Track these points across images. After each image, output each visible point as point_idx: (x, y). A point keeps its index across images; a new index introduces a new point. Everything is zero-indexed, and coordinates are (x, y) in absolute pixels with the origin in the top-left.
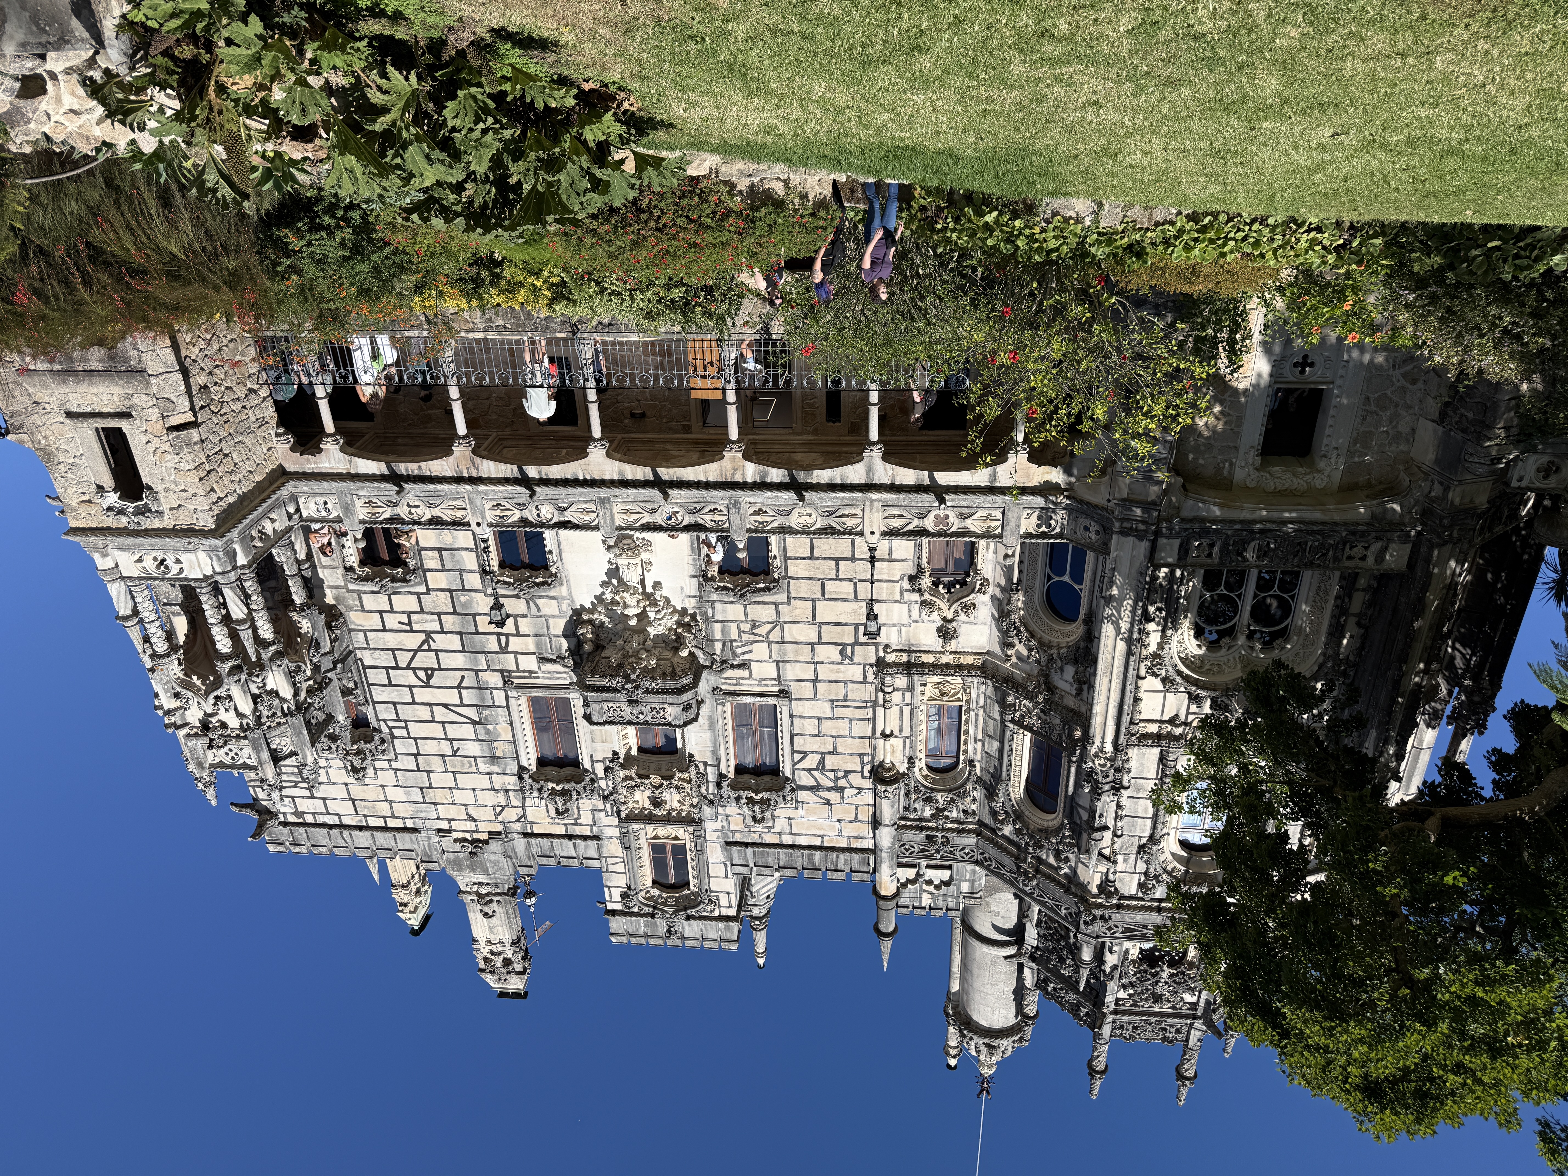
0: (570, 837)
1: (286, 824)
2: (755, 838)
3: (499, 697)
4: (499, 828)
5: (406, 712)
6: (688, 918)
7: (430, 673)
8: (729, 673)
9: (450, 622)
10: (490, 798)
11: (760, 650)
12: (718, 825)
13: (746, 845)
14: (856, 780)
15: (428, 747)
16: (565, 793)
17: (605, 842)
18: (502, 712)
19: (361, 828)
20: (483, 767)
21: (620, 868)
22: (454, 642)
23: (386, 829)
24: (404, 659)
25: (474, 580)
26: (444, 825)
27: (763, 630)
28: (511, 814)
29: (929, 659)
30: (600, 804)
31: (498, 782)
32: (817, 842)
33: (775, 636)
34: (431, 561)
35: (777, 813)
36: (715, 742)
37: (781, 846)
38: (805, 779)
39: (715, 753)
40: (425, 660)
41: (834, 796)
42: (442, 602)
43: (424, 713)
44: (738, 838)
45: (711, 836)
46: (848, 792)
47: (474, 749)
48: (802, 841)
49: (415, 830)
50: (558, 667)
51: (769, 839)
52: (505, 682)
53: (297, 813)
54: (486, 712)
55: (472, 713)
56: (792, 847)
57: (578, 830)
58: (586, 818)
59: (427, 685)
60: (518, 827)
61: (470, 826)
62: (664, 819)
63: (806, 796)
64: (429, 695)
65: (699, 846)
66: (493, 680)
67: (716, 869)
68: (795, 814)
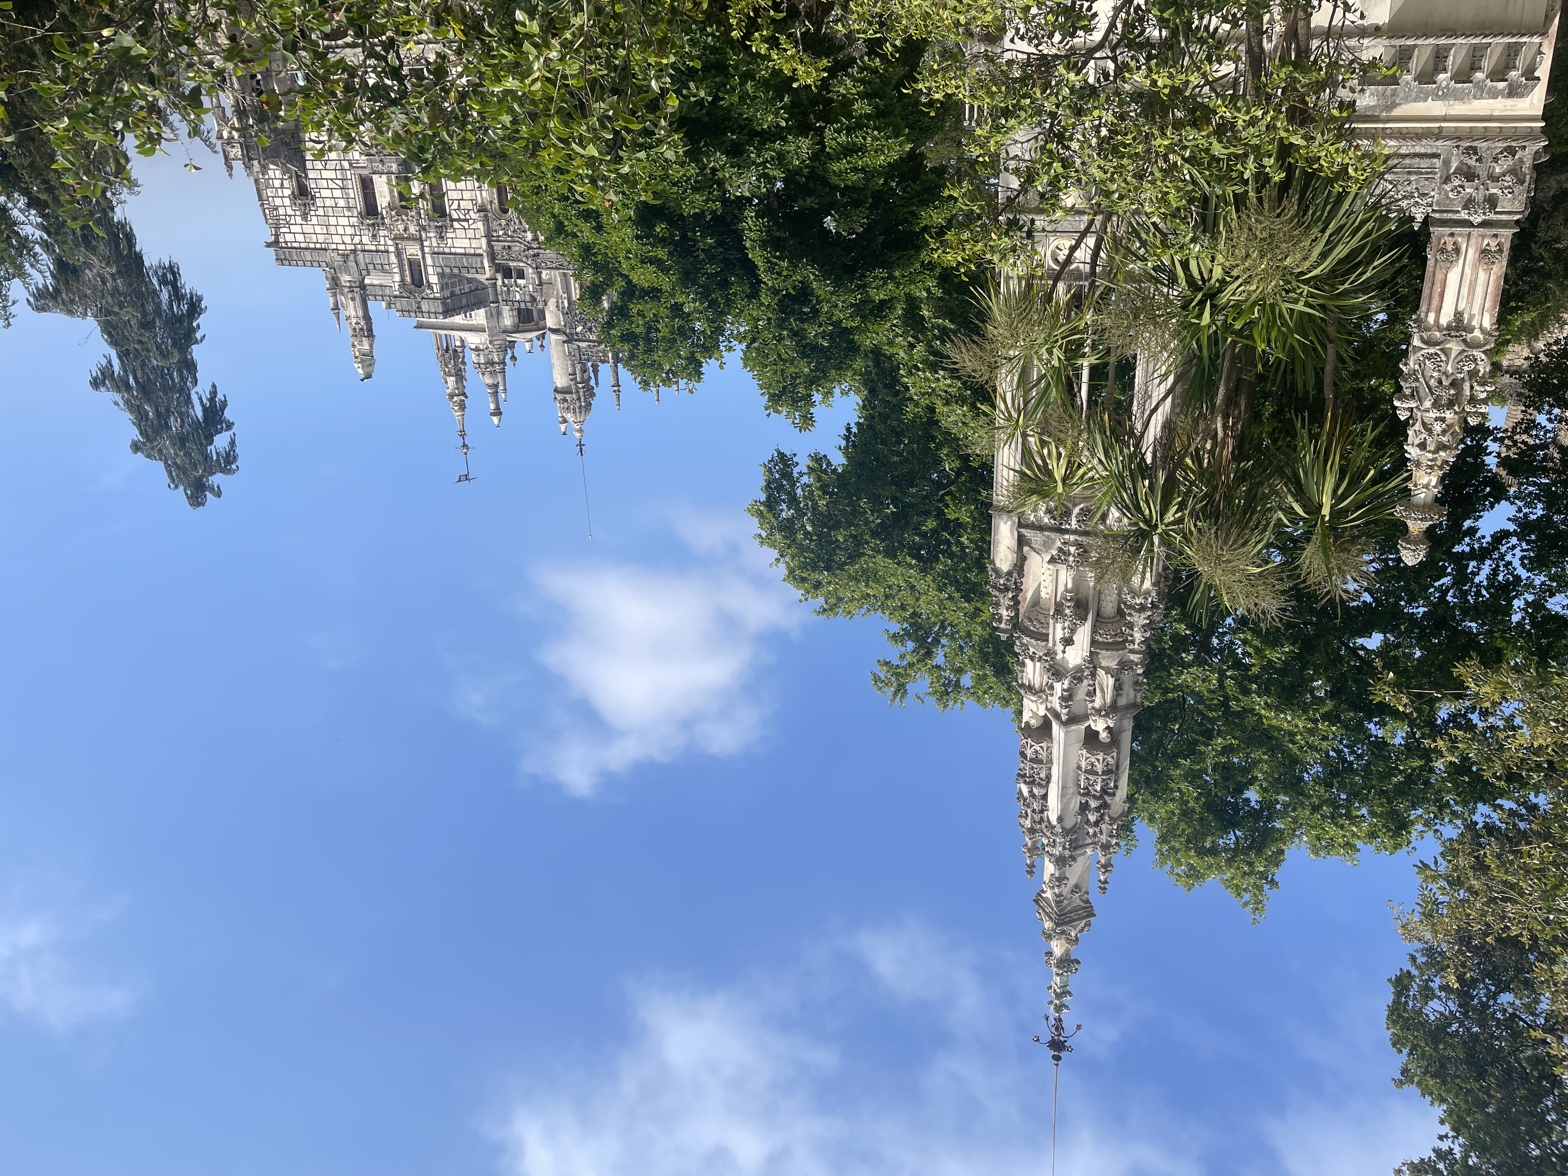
0: (377, 251)
1: (282, 248)
2: (442, 250)
3: (349, 173)
4: (353, 247)
5: (319, 184)
6: (423, 298)
7: (325, 162)
10: (350, 231)
12: (428, 243)
13: (439, 254)
14: (474, 216)
15: (328, 203)
16: (373, 225)
17: (390, 255)
18: (350, 182)
19: (306, 249)
20: (346, 213)
21: (396, 270)
23: (315, 249)
26: (334, 246)
28: (357, 240)
30: (386, 232)
31: (351, 220)
32: (463, 251)
35: (448, 235)
37: (451, 254)
38: (455, 216)
41: (465, 224)
43: (325, 184)
44: (436, 250)
45: (427, 250)
46: (471, 222)
47: (342, 203)
48: (459, 251)
49: (325, 250)
51: (447, 250)
52: (349, 165)
53: (286, 242)
54: (345, 183)
55: (339, 182)
56: (455, 254)
57: (382, 248)
58: (382, 242)
59: (325, 169)
60: (359, 247)
61: (344, 247)
62: (408, 239)
63: (456, 225)
64: (326, 174)
65: (424, 258)
66: (346, 165)
67: (430, 270)
68: (453, 235)
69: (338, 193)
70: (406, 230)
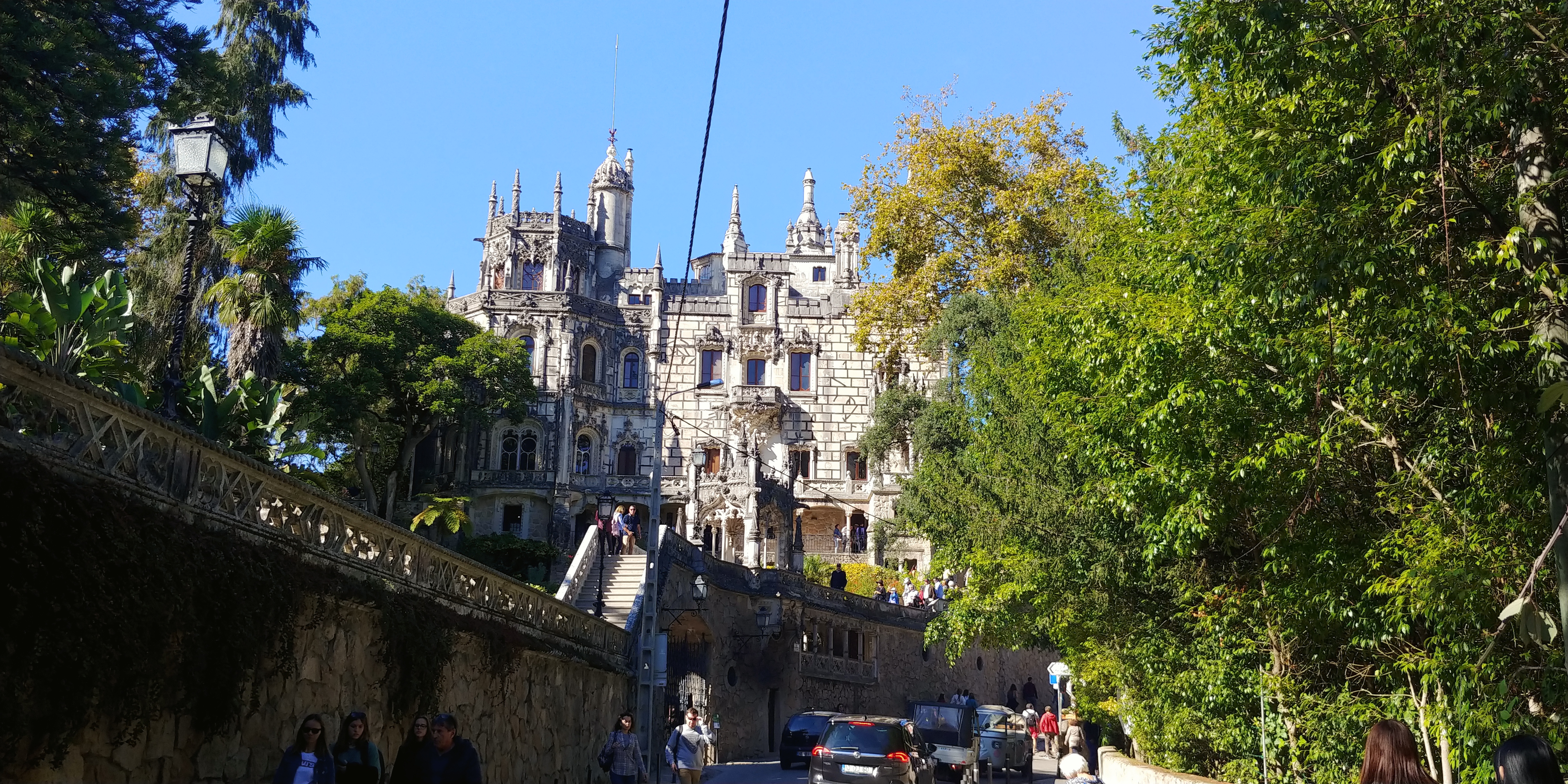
0: (800, 318)
2: (715, 319)
3: (820, 392)
4: (833, 321)
5: (862, 383)
6: (750, 272)
7: (848, 403)
8: (719, 404)
9: (834, 427)
10: (834, 338)
11: (706, 415)
12: (732, 325)
13: (720, 315)
15: (857, 365)
16: (798, 342)
17: (784, 314)
18: (820, 384)
20: (834, 354)
21: (780, 300)
22: (835, 418)
24: (858, 410)
25: (821, 447)
27: (704, 425)
28: (826, 329)
29: (636, 412)
30: (784, 336)
31: (828, 347)
32: (688, 317)
33: (699, 422)
34: (837, 456)
35: (704, 333)
36: (728, 369)
37: (704, 315)
38: (691, 351)
39: (729, 365)
40: (849, 409)
42: (836, 437)
43: (856, 383)
44: (723, 319)
45: (735, 319)
47: (837, 364)
48: (695, 318)
50: (792, 406)
51: (709, 318)
52: (817, 399)
54: (828, 383)
55: (834, 383)
56: (698, 315)
57: (796, 321)
58: (792, 328)
59: (850, 397)
60: (824, 322)
61: (846, 322)
62: (754, 328)
63: (691, 342)
64: (853, 392)
65: (741, 311)
66: (821, 400)
67: (735, 300)
68: (696, 333)
69: (838, 374)
70: (757, 337)
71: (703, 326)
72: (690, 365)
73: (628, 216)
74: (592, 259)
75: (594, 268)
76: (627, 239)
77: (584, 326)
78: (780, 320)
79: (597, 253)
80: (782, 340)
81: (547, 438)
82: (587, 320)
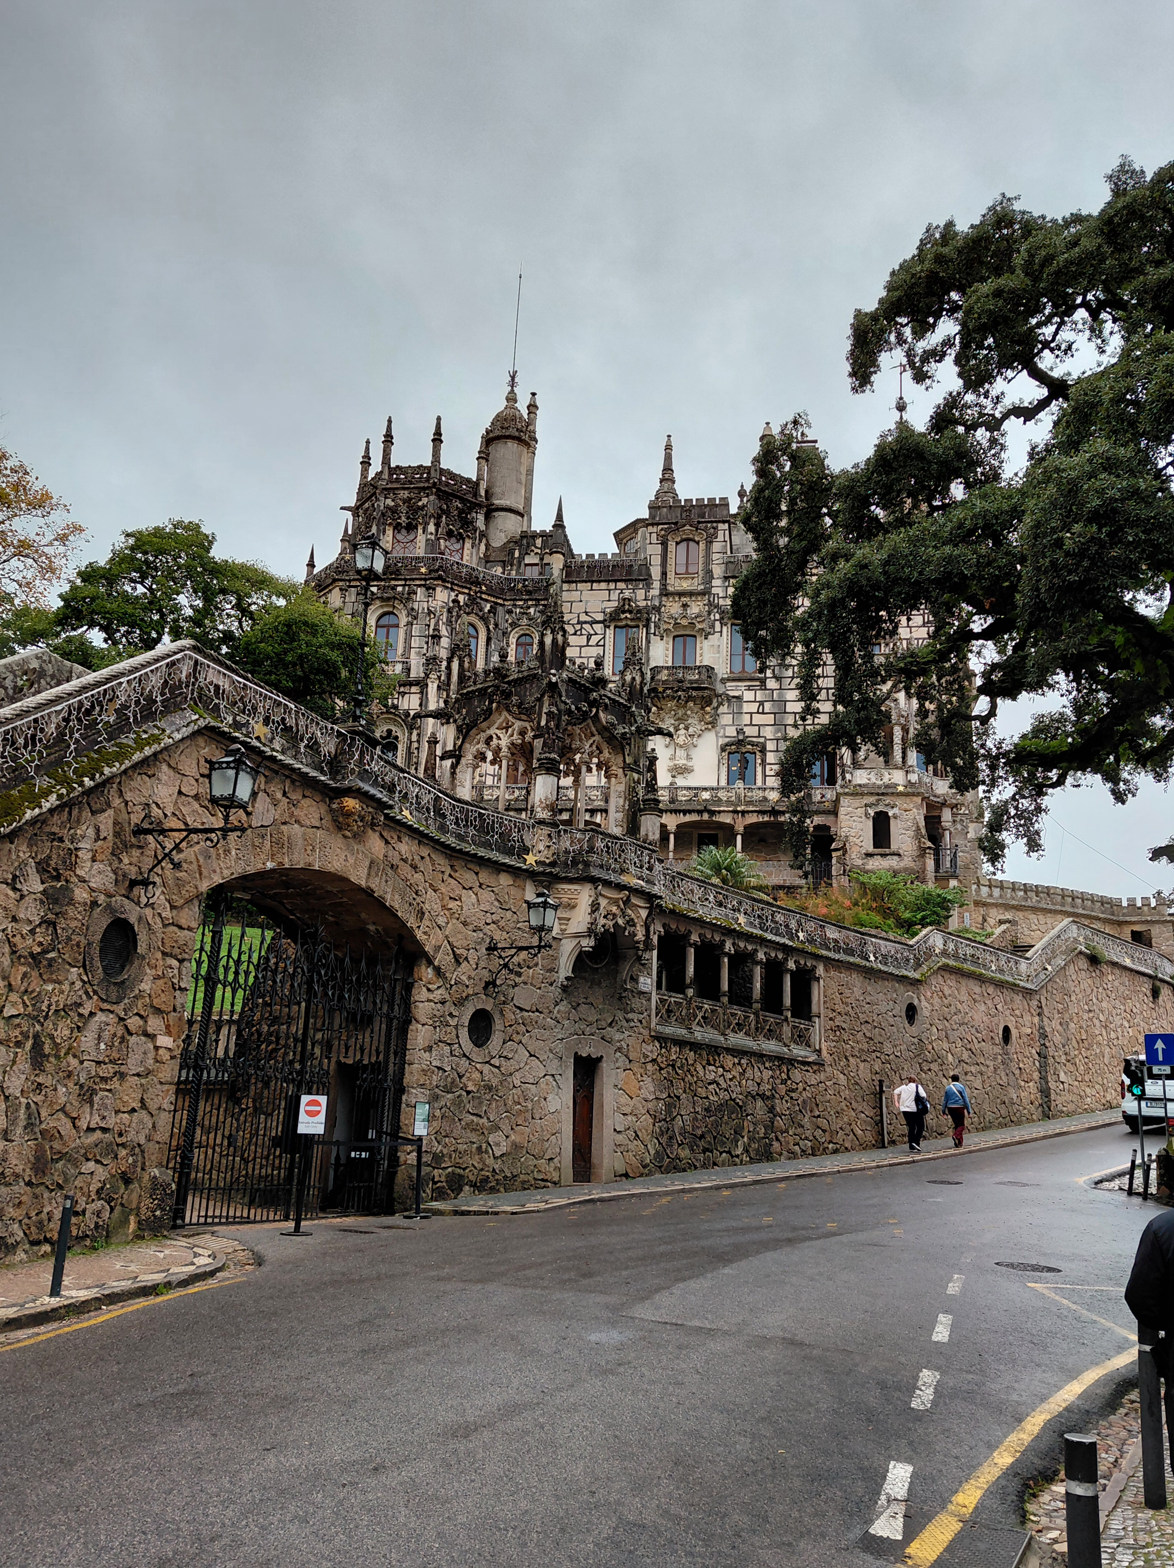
2: (631, 585)
3: (770, 673)
6: (676, 523)
12: (652, 592)
13: (636, 580)
17: (722, 575)
21: (715, 557)
25: (770, 746)
30: (721, 602)
32: (596, 586)
35: (616, 604)
36: (648, 648)
37: (616, 581)
38: (599, 628)
41: (584, 618)
44: (641, 585)
45: (656, 585)
46: (575, 621)
48: (603, 585)
50: (731, 693)
51: (622, 585)
52: (765, 682)
54: (781, 661)
56: (608, 581)
62: (681, 594)
63: (600, 617)
65: (664, 574)
67: (656, 561)
68: (606, 604)
70: (685, 606)
71: (615, 596)
72: (597, 645)
73: (530, 472)
74: (480, 523)
75: (483, 535)
76: (528, 500)
77: (461, 598)
78: (715, 583)
79: (488, 517)
80: (717, 606)
81: (410, 739)
82: (466, 591)
